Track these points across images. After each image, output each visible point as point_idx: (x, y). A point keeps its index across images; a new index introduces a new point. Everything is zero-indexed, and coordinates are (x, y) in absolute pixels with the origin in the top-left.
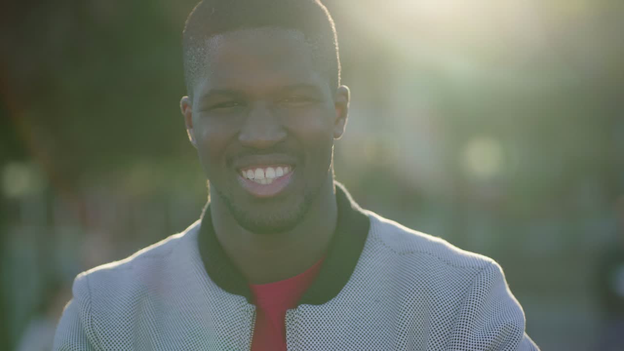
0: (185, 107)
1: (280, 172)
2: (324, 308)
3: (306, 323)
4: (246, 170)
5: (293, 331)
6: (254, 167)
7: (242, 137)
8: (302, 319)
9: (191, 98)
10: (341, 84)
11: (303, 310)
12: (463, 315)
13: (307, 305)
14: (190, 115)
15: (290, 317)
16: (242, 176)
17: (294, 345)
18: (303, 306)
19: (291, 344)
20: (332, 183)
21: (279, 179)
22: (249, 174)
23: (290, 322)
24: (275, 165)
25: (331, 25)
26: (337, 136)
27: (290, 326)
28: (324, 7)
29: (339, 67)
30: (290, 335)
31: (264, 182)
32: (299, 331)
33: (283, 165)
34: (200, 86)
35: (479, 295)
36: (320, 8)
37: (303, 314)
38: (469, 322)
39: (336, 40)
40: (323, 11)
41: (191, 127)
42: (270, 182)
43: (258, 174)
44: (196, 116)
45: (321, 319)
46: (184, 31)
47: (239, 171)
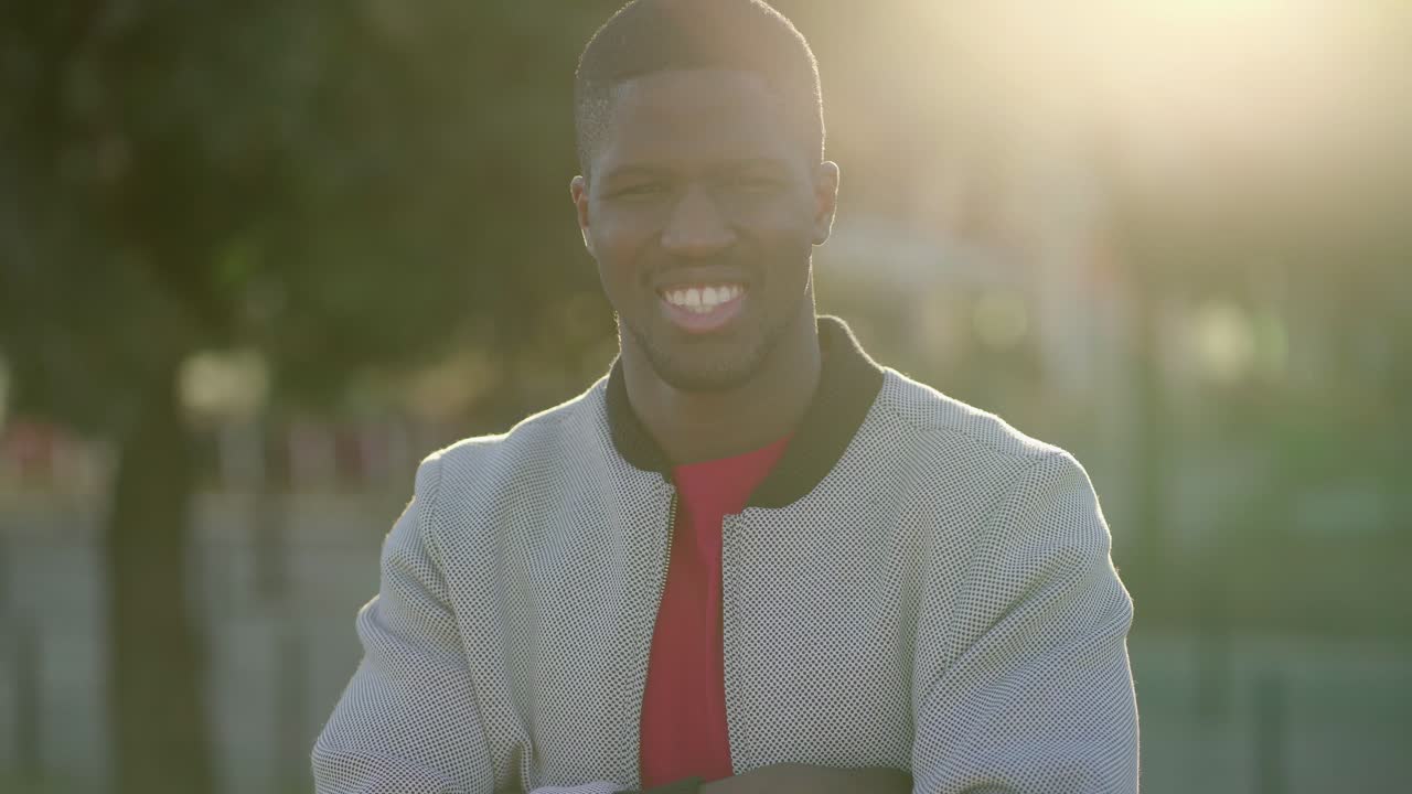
0: (577, 193)
1: (725, 295)
2: (784, 513)
3: (753, 536)
4: (672, 293)
5: (733, 549)
6: (685, 285)
7: (666, 241)
8: (748, 530)
9: (588, 177)
10: (827, 158)
11: (750, 516)
12: (996, 528)
13: (758, 509)
14: (585, 206)
15: (728, 527)
16: (665, 299)
17: (734, 569)
18: (751, 509)
19: (728, 567)
20: (812, 316)
21: (723, 306)
22: (677, 298)
23: (728, 534)
24: (716, 285)
25: (811, 63)
26: (819, 242)
27: (728, 540)
28: (800, 35)
29: (824, 131)
30: (728, 554)
31: (699, 310)
32: (743, 548)
33: (729, 283)
34: (603, 161)
35: (1025, 500)
36: (793, 35)
37: (749, 522)
38: (1002, 540)
39: (819, 87)
40: (798, 42)
41: (586, 224)
42: (708, 310)
43: (691, 298)
44: (594, 206)
45: (778, 529)
46: (577, 72)
47: (660, 293)
